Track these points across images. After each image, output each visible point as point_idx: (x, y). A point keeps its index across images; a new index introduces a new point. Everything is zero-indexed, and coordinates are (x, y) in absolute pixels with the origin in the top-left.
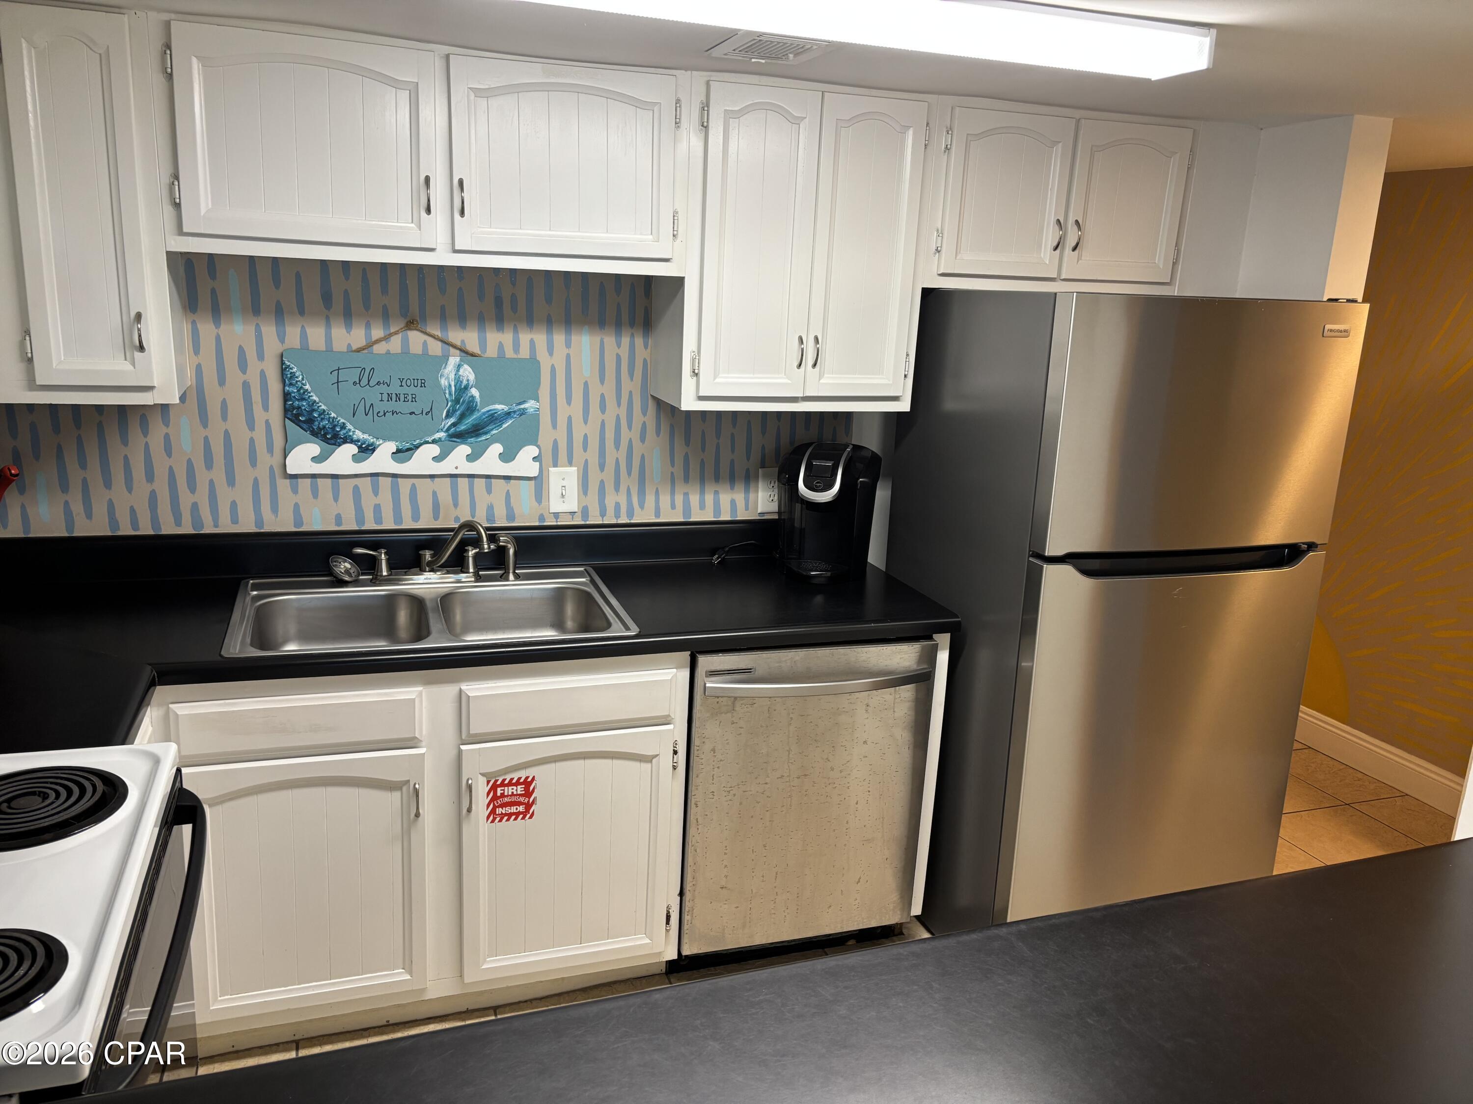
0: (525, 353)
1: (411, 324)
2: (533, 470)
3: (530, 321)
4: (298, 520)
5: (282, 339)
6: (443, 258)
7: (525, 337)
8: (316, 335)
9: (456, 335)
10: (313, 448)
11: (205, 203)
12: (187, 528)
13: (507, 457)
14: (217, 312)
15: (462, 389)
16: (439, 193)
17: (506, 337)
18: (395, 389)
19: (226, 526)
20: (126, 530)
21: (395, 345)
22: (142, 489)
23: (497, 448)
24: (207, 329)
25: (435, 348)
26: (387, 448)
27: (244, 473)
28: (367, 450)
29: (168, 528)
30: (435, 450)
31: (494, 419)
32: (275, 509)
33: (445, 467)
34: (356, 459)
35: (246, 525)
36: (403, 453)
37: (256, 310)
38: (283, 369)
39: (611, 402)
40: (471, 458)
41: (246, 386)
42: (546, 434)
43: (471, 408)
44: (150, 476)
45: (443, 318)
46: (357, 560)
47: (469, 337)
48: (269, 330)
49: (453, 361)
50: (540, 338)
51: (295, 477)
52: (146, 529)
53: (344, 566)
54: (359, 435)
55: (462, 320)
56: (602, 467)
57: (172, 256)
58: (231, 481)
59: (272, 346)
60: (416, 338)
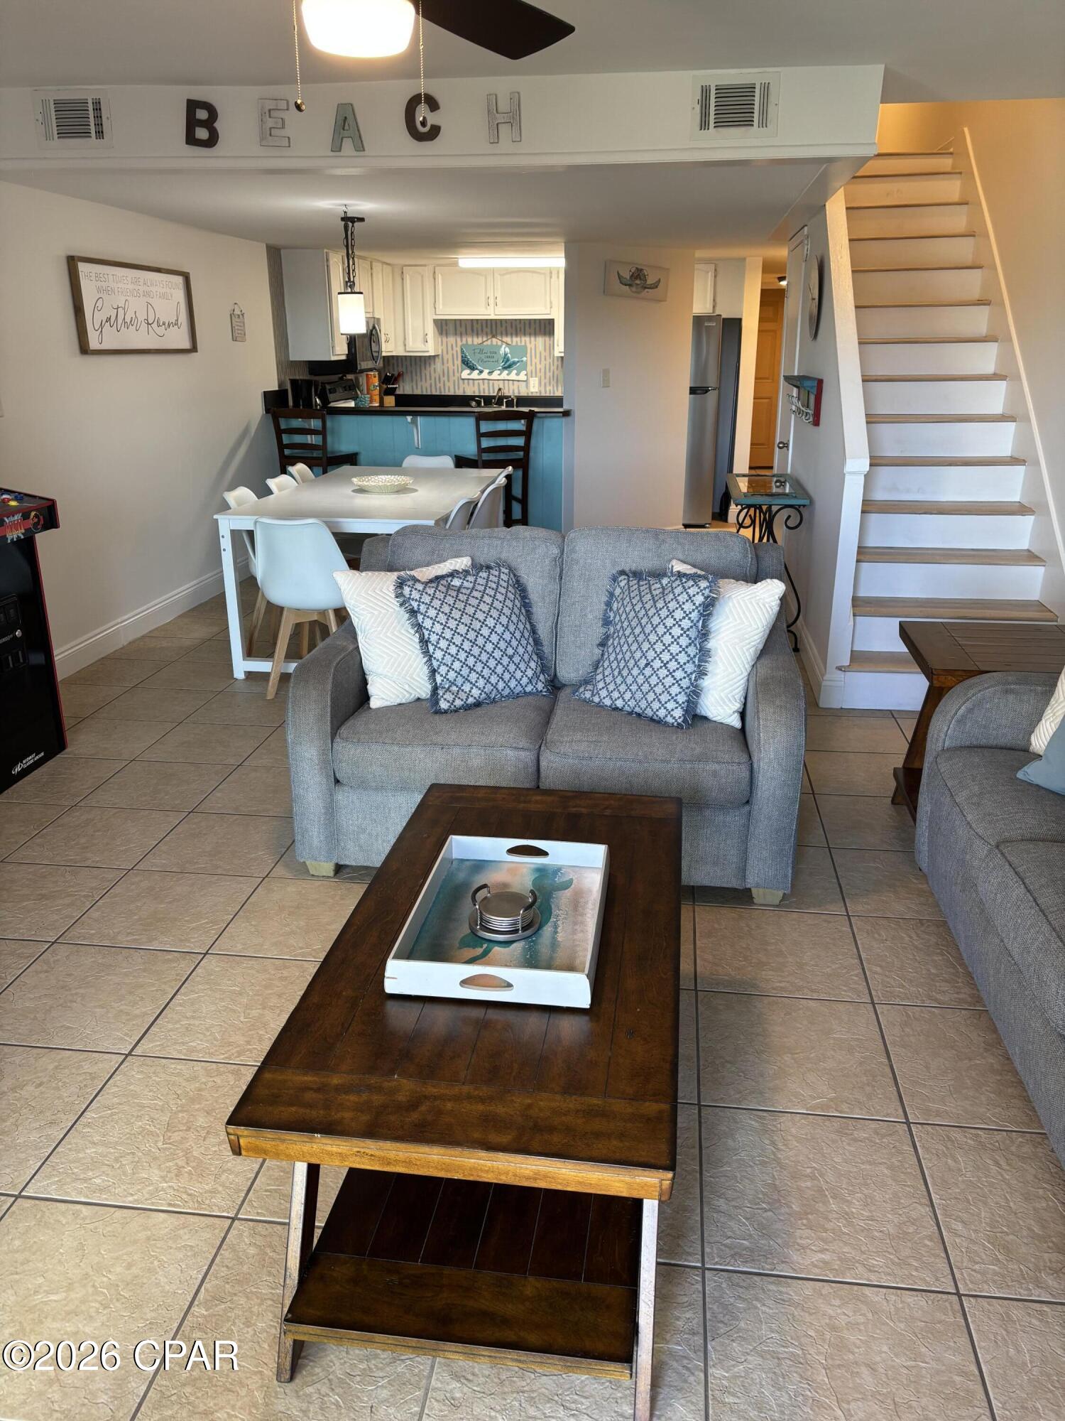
0: (523, 344)
1: (493, 336)
2: (525, 378)
3: (525, 335)
4: (464, 392)
5: (462, 341)
6: (492, 317)
7: (523, 339)
8: (470, 340)
9: (505, 339)
10: (468, 371)
11: (441, 307)
12: (438, 393)
13: (518, 374)
14: (447, 335)
15: (506, 355)
16: (491, 301)
17: (518, 339)
18: (489, 354)
19: (447, 393)
20: (425, 393)
21: (489, 342)
22: (428, 382)
23: (515, 372)
24: (445, 339)
25: (499, 343)
26: (486, 371)
27: (452, 379)
28: (481, 372)
29: (434, 393)
30: (499, 372)
31: (514, 363)
32: (459, 388)
33: (501, 377)
34: (479, 374)
35: (452, 393)
36: (490, 373)
37: (456, 334)
38: (462, 352)
39: (548, 358)
40: (508, 374)
41: (453, 355)
42: (529, 368)
43: (508, 360)
44: (431, 379)
45: (502, 334)
46: (477, 401)
47: (508, 339)
48: (459, 339)
49: (504, 346)
50: (527, 339)
51: (463, 379)
52: (429, 393)
53: (474, 403)
54: (479, 368)
55: (507, 335)
56: (545, 378)
57: (434, 320)
58: (449, 381)
59: (459, 343)
60: (494, 340)
